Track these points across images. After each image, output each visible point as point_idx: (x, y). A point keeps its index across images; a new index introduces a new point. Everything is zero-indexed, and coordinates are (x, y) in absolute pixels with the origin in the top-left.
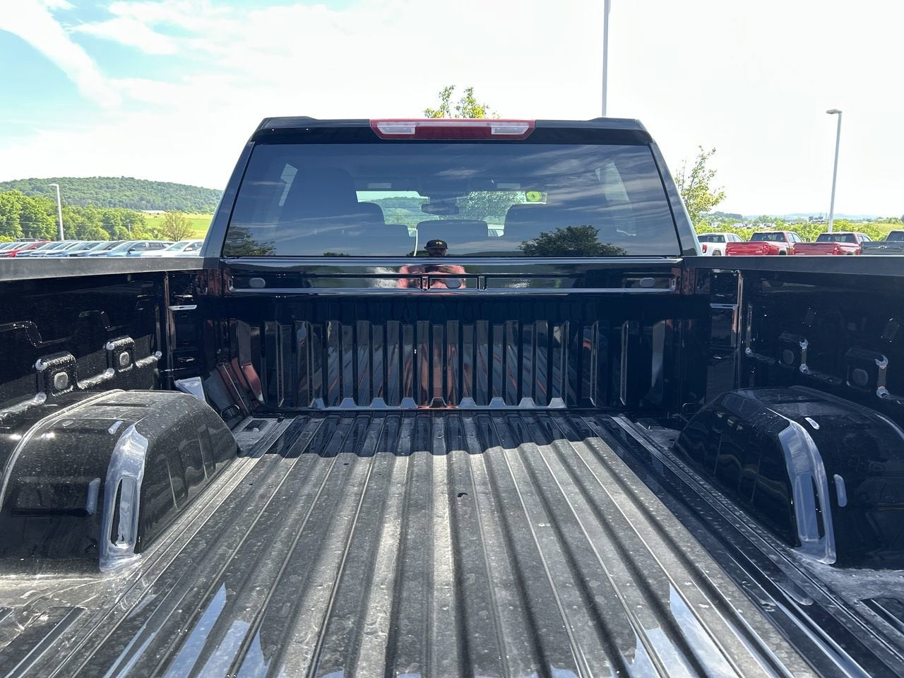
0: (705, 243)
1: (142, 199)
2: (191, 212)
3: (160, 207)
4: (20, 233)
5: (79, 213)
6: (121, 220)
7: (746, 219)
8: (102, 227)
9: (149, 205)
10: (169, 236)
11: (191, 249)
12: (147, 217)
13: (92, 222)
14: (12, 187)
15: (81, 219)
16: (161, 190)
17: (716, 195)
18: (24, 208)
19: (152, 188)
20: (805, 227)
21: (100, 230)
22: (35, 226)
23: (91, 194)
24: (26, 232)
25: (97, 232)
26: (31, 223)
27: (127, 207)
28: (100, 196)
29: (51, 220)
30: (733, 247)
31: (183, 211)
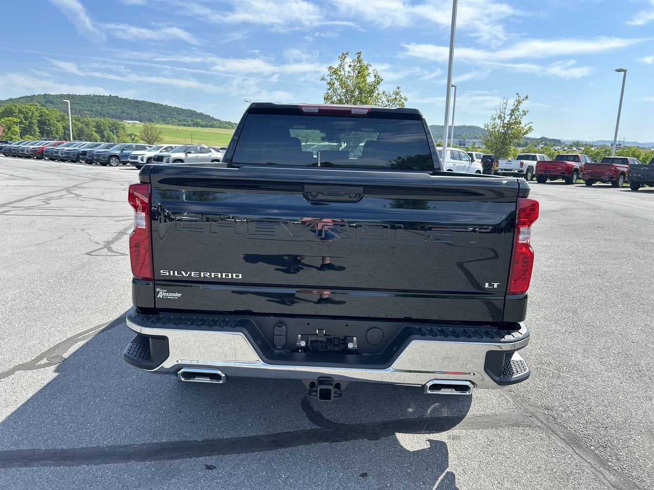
0: (522, 161)
1: (123, 112)
2: (158, 123)
3: (136, 118)
4: (38, 133)
5: (79, 120)
6: (109, 127)
7: (564, 143)
8: (95, 132)
9: (128, 117)
10: (146, 140)
11: (165, 151)
12: (127, 125)
13: (88, 128)
14: (32, 100)
15: (80, 125)
16: (138, 106)
17: (526, 128)
18: (41, 116)
19: (131, 104)
20: (606, 151)
21: (94, 133)
22: (49, 129)
23: (88, 107)
24: (42, 133)
25: (92, 135)
26: (46, 127)
27: (113, 117)
28: (94, 109)
29: (60, 125)
30: (542, 164)
31: (152, 122)
